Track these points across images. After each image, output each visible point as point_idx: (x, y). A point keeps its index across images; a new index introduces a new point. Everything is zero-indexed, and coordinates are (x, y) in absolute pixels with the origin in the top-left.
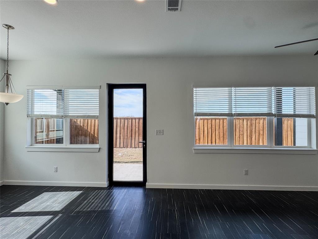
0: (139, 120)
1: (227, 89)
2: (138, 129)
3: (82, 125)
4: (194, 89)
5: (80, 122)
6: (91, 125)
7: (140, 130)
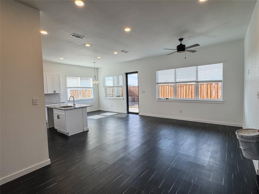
0: (162, 87)
1: (174, 70)
2: (161, 92)
3: (133, 90)
4: (157, 72)
5: (132, 89)
6: (137, 91)
7: (162, 93)
